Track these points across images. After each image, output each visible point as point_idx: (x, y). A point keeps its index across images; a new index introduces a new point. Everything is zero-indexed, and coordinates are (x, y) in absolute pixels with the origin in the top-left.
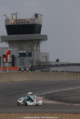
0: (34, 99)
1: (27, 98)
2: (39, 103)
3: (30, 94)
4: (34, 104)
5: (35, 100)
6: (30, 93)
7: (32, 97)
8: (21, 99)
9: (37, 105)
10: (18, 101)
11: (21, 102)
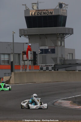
0: (37, 101)
1: (31, 100)
2: (43, 107)
3: (35, 97)
4: (37, 107)
5: (38, 103)
6: (35, 95)
7: (36, 99)
8: (25, 101)
9: (40, 108)
10: (22, 103)
11: (24, 105)
